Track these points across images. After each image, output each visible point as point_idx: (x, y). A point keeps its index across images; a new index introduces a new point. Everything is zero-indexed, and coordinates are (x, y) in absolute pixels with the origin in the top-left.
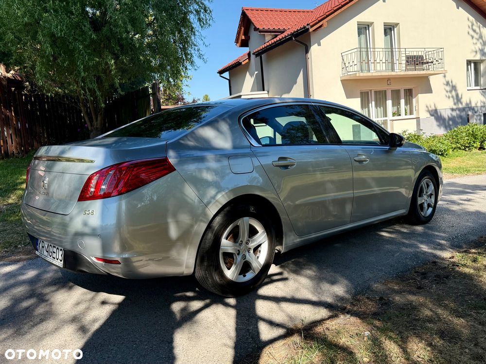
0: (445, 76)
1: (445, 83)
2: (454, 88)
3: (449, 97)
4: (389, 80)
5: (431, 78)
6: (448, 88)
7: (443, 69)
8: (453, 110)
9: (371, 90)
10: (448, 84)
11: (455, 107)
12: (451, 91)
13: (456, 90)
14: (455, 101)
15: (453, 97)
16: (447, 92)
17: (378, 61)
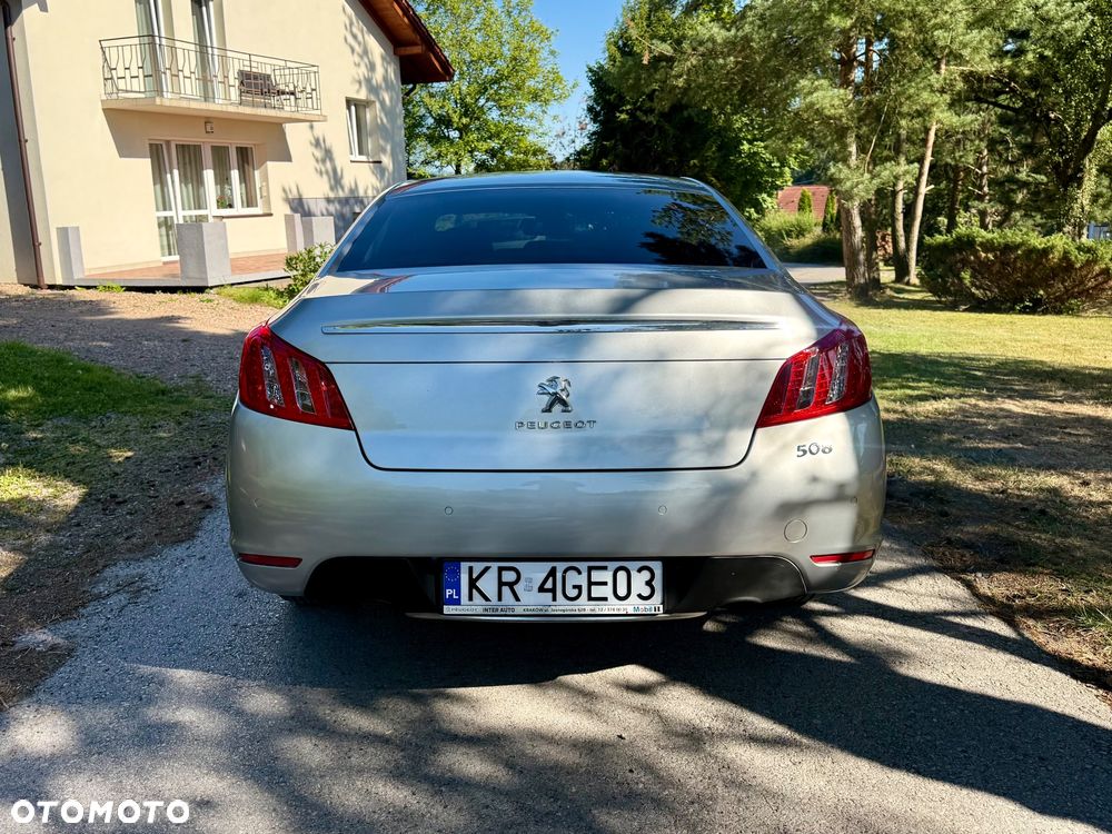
0: (312, 127)
1: (313, 141)
2: (328, 154)
3: (321, 173)
4: (208, 121)
5: (288, 128)
6: (319, 154)
7: (318, 112)
8: (329, 200)
9: (168, 142)
10: (317, 143)
11: (332, 195)
12: (324, 161)
13: (332, 160)
14: (332, 182)
15: (327, 172)
16: (317, 161)
17: (187, 74)
